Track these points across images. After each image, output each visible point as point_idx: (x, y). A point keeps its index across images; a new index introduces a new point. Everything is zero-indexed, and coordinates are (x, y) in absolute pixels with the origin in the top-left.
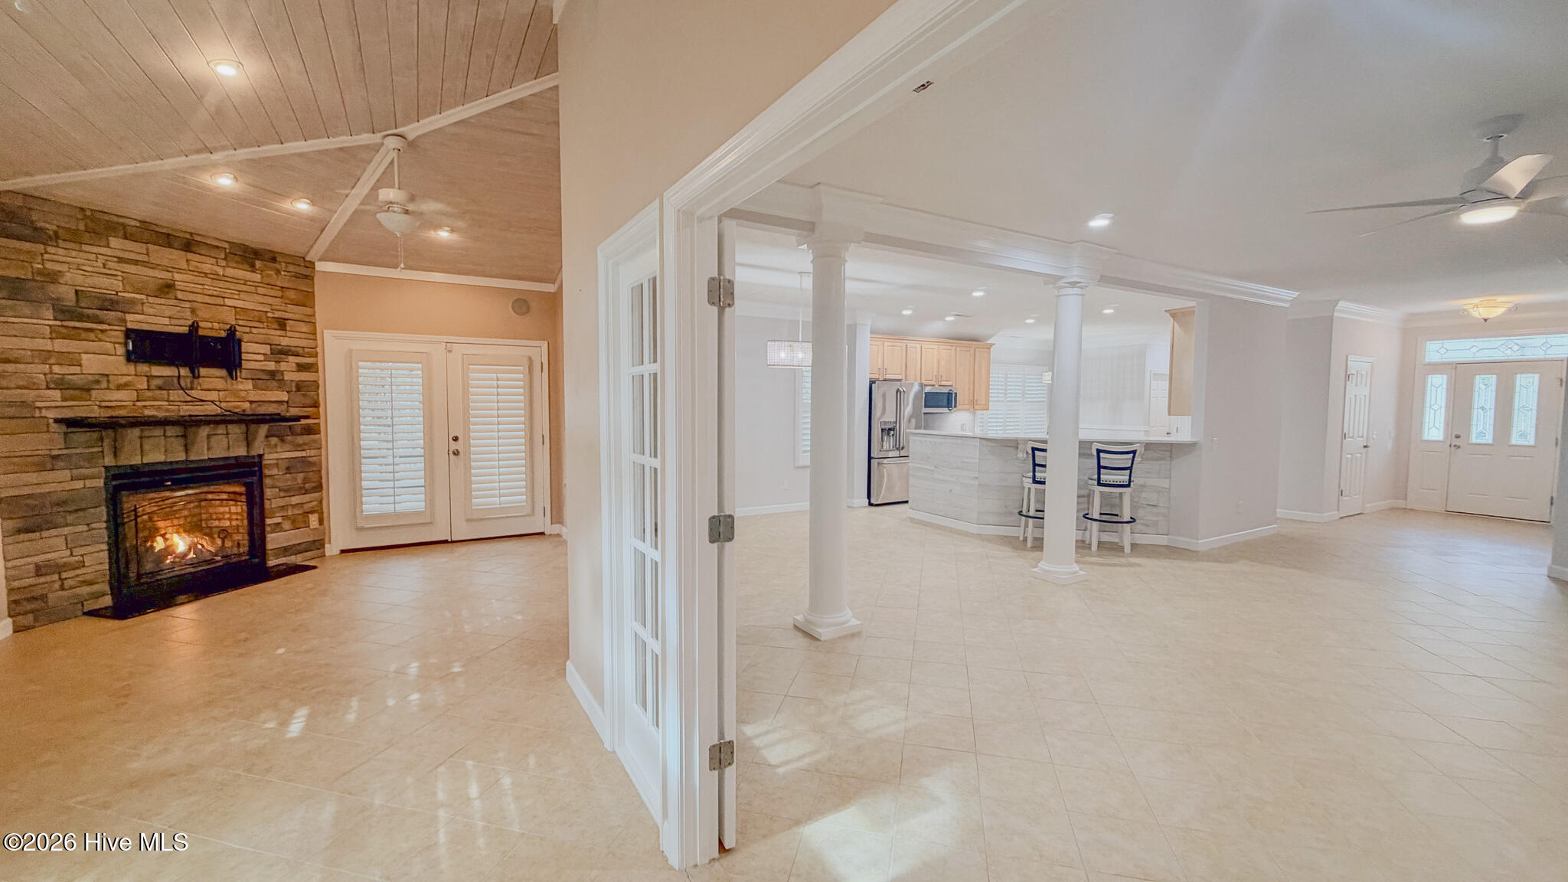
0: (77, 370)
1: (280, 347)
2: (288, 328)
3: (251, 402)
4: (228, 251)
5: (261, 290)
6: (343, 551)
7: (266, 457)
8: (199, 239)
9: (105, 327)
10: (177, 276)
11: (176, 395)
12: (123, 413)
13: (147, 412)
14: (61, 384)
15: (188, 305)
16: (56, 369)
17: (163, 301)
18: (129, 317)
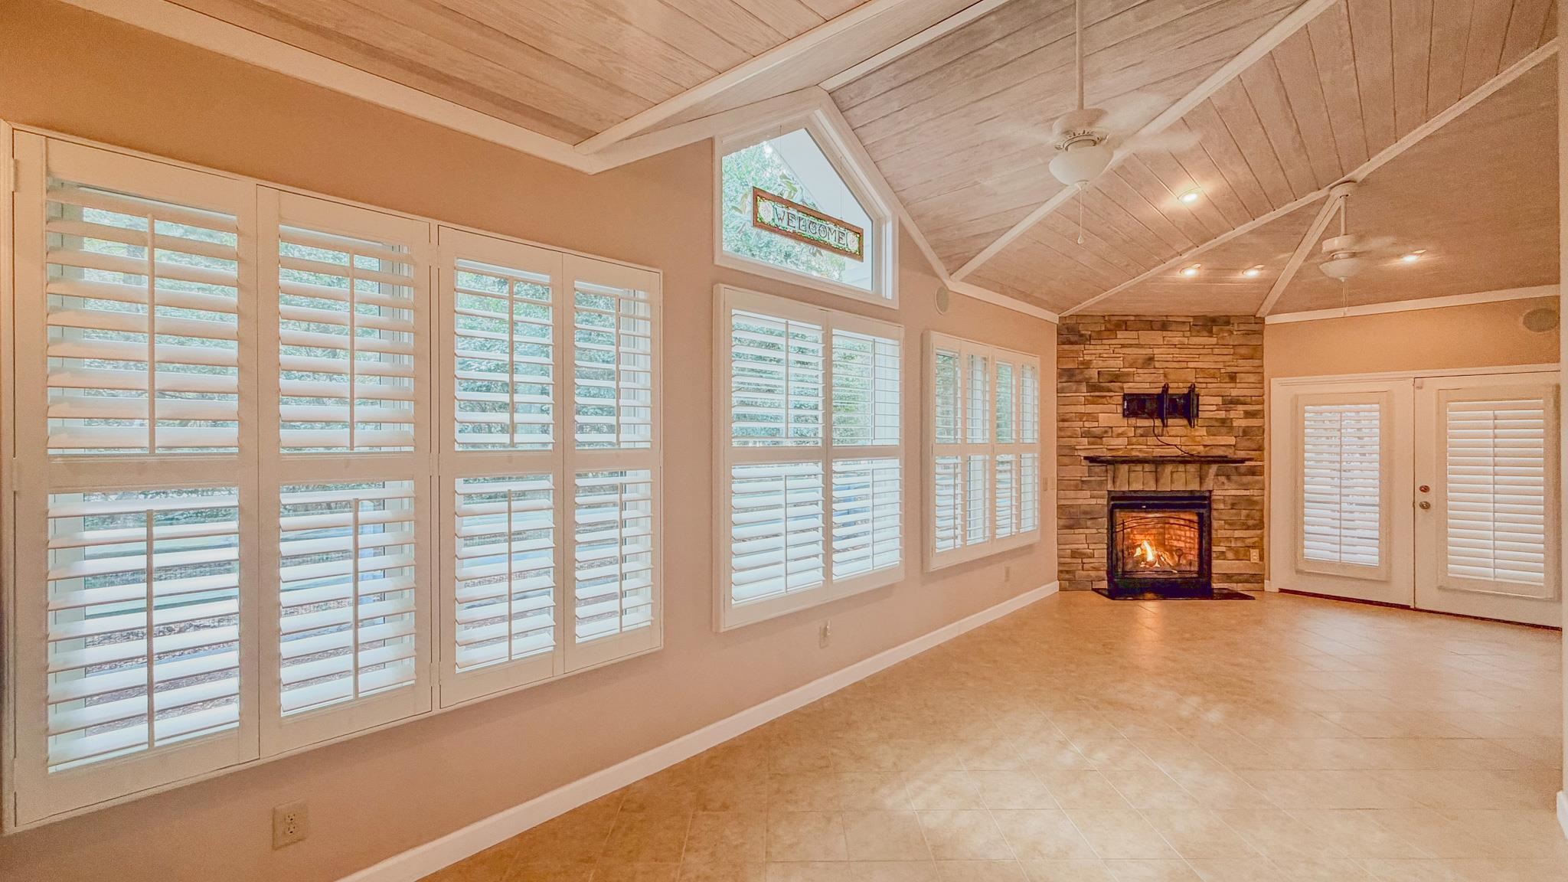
0: (1096, 424)
1: (1230, 398)
2: (1238, 381)
3: (1205, 446)
4: (1192, 324)
5: (1216, 351)
6: (1282, 591)
7: (1215, 492)
8: (1170, 319)
9: (1113, 394)
10: (1156, 351)
11: (1152, 440)
12: (1120, 453)
13: (1134, 453)
14: (1087, 434)
15: (1161, 371)
16: (1087, 424)
17: (1146, 371)
18: (1126, 386)
